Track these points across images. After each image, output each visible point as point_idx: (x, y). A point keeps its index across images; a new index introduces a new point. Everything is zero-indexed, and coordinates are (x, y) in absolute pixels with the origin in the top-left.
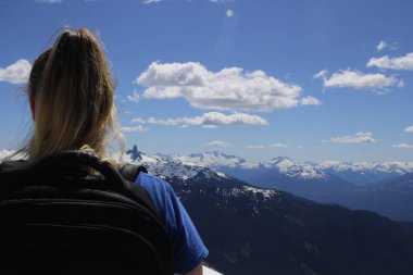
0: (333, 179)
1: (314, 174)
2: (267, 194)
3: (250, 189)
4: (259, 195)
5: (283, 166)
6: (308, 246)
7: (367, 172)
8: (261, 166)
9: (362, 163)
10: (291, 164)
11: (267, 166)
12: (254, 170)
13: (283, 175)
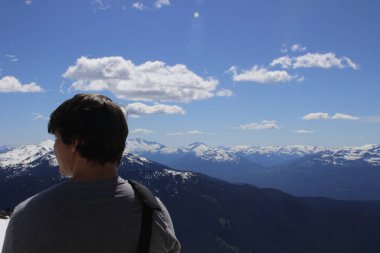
0: (243, 161)
1: (226, 157)
2: (185, 176)
3: (169, 172)
4: (178, 177)
5: (200, 151)
6: (222, 221)
7: (273, 155)
8: (180, 151)
9: (268, 147)
10: (206, 149)
11: (184, 150)
12: (173, 155)
13: (199, 158)
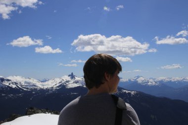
0: (163, 85)
1: (154, 83)
2: (133, 93)
3: (125, 91)
4: (129, 93)
5: (140, 80)
6: (153, 117)
7: (179, 82)
8: (130, 80)
9: (176, 78)
10: (143, 79)
11: (132, 80)
12: (126, 82)
13: (140, 84)
